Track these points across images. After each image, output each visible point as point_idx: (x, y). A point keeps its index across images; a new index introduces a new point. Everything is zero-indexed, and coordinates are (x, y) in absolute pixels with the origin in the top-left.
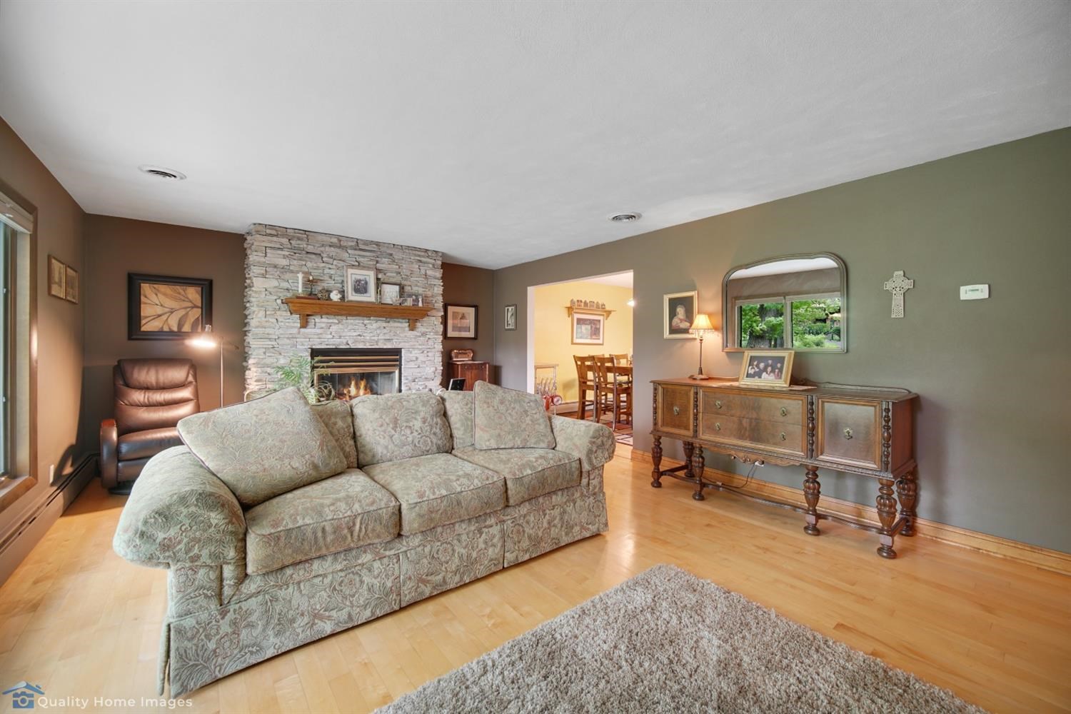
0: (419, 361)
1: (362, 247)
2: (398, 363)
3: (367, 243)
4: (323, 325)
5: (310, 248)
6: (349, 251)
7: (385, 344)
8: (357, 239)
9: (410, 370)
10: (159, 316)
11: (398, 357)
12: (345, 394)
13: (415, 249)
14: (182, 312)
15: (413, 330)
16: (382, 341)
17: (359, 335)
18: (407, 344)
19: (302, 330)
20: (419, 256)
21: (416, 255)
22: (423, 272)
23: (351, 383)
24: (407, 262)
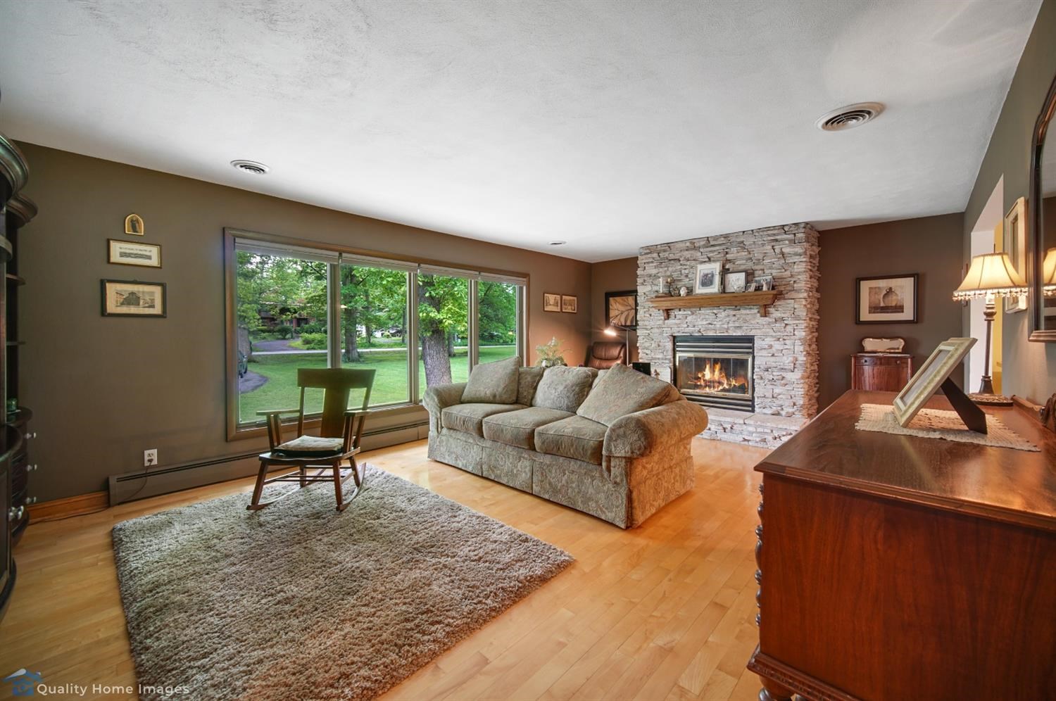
0: (774, 349)
1: (712, 243)
2: (751, 350)
3: (716, 238)
4: (680, 317)
5: (672, 256)
6: (701, 250)
7: (735, 332)
8: (708, 238)
9: (763, 358)
10: (617, 316)
11: (751, 345)
12: (700, 378)
13: (768, 229)
14: (626, 313)
15: (766, 316)
16: (731, 329)
17: (710, 324)
18: (758, 331)
19: (666, 321)
20: (774, 235)
21: (769, 235)
22: (777, 251)
23: (706, 367)
24: (757, 246)
